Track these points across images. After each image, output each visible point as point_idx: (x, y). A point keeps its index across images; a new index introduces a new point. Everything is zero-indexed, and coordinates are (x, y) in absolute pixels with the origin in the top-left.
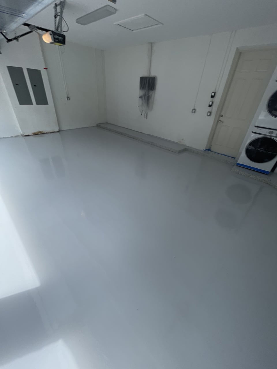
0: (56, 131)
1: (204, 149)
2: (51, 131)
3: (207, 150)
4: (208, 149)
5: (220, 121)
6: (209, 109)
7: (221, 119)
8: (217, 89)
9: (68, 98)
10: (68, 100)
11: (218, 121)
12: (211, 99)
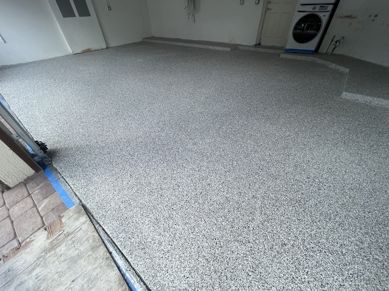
0: (104, 48)
1: (255, 44)
2: (100, 48)
3: (257, 45)
4: (258, 43)
5: (269, 8)
7: (270, 6)
9: (109, 8)
10: (109, 10)
11: (266, 9)
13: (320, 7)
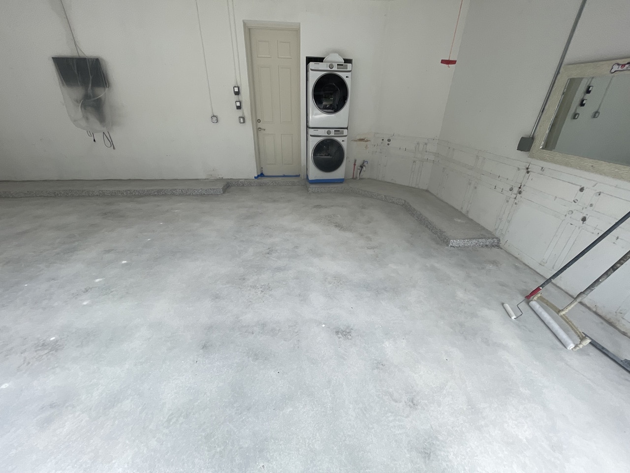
1: (256, 176)
3: (259, 177)
4: (259, 174)
5: (260, 128)
6: (239, 113)
7: (260, 125)
8: (239, 81)
11: (258, 130)
12: (235, 98)
13: (335, 131)
